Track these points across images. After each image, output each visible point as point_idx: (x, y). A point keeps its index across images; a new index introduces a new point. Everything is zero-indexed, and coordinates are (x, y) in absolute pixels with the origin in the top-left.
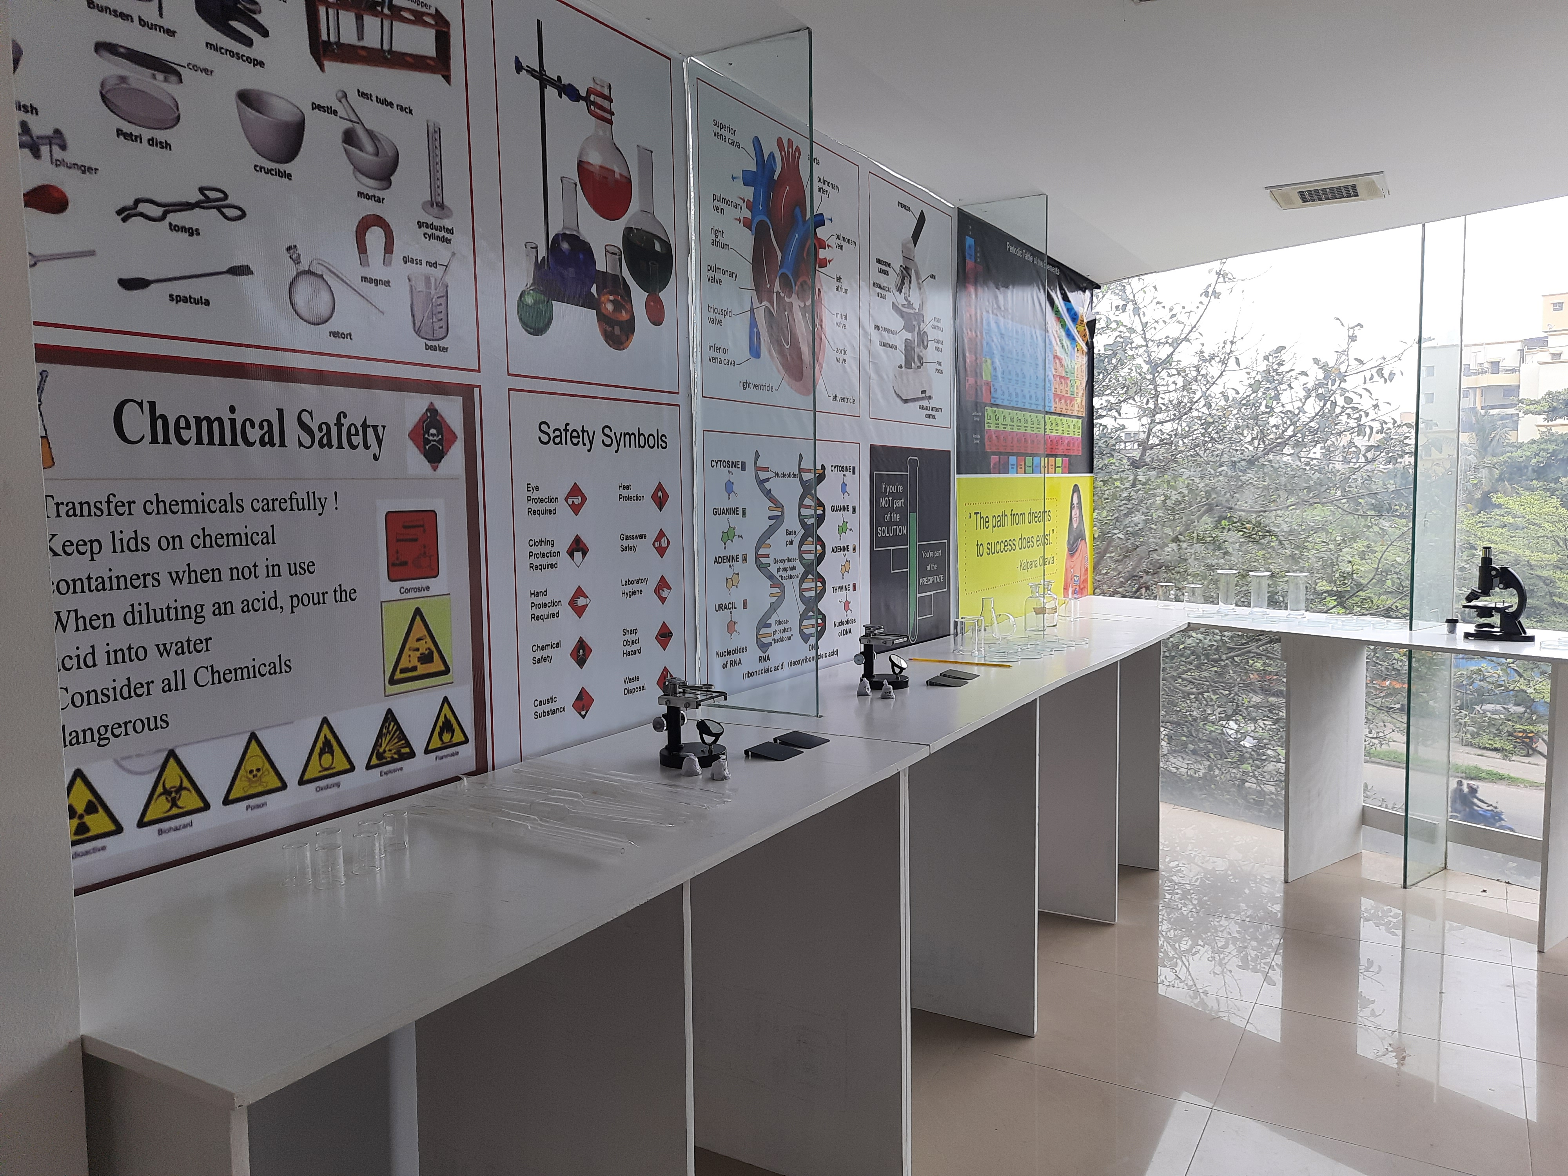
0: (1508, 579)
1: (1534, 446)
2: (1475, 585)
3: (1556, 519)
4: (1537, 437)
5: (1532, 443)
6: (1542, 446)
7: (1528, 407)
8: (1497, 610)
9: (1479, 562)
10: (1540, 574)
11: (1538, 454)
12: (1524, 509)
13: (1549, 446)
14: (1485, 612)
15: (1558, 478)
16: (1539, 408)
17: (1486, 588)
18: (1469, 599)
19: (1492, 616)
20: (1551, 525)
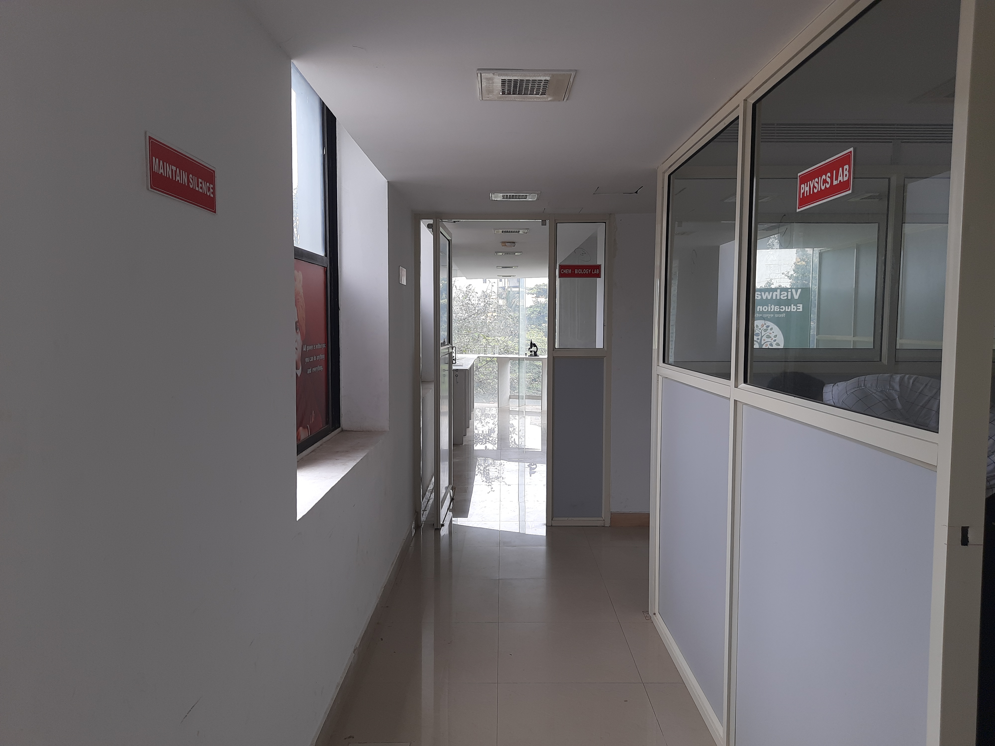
0: (535, 345)
1: (532, 309)
2: (530, 347)
3: (542, 341)
4: (532, 304)
5: (530, 308)
6: (535, 309)
7: (529, 291)
8: (533, 351)
9: (530, 343)
10: (536, 364)
11: (533, 313)
12: (530, 337)
13: (538, 309)
14: (531, 352)
15: (541, 324)
16: (533, 292)
17: (531, 347)
18: (529, 349)
19: (532, 352)
20: (540, 344)
